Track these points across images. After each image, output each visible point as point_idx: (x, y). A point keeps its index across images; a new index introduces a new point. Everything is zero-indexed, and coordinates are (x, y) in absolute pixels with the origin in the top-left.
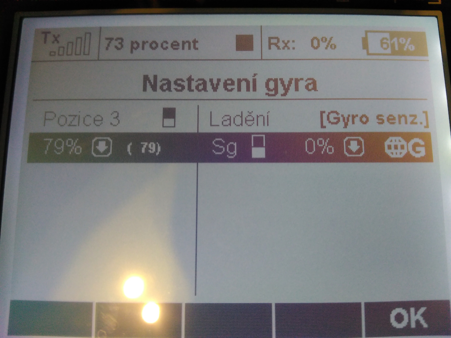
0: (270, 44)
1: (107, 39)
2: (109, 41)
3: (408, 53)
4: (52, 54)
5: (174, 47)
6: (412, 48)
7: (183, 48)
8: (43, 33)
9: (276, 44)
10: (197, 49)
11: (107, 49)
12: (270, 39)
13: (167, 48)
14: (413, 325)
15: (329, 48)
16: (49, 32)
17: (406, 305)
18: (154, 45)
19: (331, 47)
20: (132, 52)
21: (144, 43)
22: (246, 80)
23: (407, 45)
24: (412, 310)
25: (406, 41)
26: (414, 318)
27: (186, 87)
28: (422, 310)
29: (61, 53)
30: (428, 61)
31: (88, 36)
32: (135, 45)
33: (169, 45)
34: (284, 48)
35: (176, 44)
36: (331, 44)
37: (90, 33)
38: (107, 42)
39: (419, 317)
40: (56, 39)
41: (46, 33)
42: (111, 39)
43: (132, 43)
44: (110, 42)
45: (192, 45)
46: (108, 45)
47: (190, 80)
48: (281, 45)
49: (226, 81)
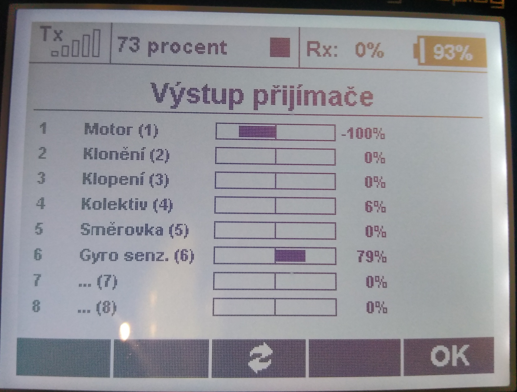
0: (309, 49)
1: (119, 38)
3: (465, 63)
4: (54, 54)
5: (199, 50)
6: (470, 57)
7: (209, 53)
8: (42, 27)
9: (315, 50)
10: (225, 53)
11: (120, 50)
12: (309, 43)
13: (191, 51)
14: (455, 364)
15: (375, 56)
16: (50, 27)
17: (448, 343)
18: (175, 48)
19: (378, 55)
20: (149, 55)
21: (164, 44)
23: (464, 53)
26: (455, 356)
28: (465, 347)
29: (65, 53)
30: (486, 72)
31: (97, 33)
32: (153, 47)
33: (193, 48)
34: (324, 55)
35: (201, 46)
36: (378, 50)
37: (99, 30)
38: (120, 41)
39: (461, 355)
40: (58, 36)
41: (45, 28)
42: (125, 39)
43: (150, 44)
44: (123, 42)
45: (220, 48)
46: (122, 46)
48: (322, 51)
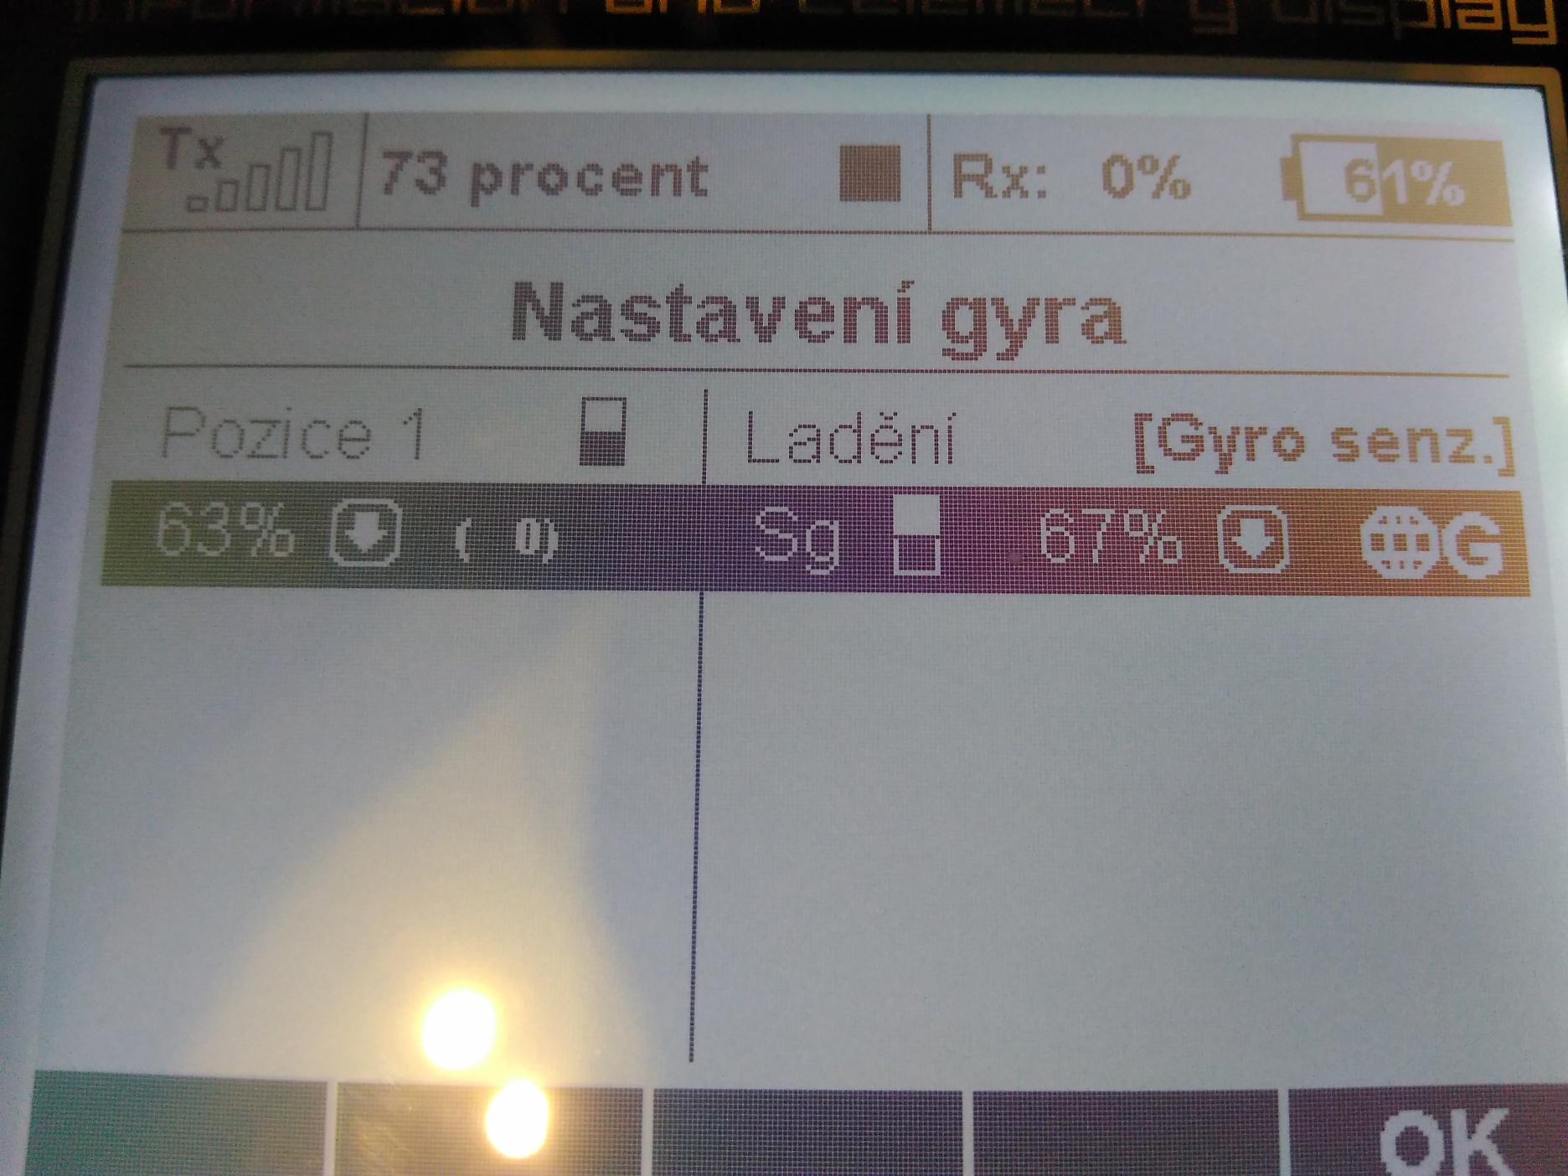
0: (959, 179)
1: (388, 155)
2: (397, 161)
3: (1441, 214)
4: (195, 204)
5: (624, 186)
6: (1456, 196)
7: (655, 191)
8: (165, 131)
9: (980, 180)
10: (704, 193)
11: (388, 189)
12: (959, 159)
13: (598, 188)
14: (1462, 1173)
15: (1165, 193)
16: (186, 130)
17: (1436, 1101)
18: (552, 180)
19: (1173, 190)
20: (475, 202)
21: (517, 170)
22: (873, 302)
23: (1437, 186)
24: (1459, 1118)
25: (1436, 170)
26: (1463, 1150)
27: (665, 327)
28: (1495, 1117)
29: (227, 200)
30: (1510, 241)
31: (321, 142)
32: (487, 179)
33: (606, 180)
34: (1007, 194)
35: (631, 174)
36: (1171, 179)
37: (330, 135)
38: (390, 164)
39: (1482, 1142)
40: (210, 152)
41: (174, 132)
42: (404, 156)
43: (478, 169)
44: (399, 167)
45: (686, 177)
46: (394, 176)
47: (678, 299)
48: (998, 181)
49: (803, 305)
